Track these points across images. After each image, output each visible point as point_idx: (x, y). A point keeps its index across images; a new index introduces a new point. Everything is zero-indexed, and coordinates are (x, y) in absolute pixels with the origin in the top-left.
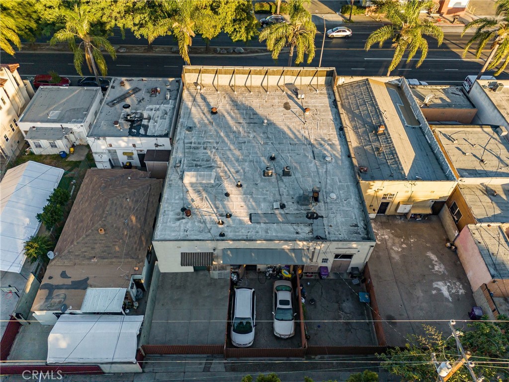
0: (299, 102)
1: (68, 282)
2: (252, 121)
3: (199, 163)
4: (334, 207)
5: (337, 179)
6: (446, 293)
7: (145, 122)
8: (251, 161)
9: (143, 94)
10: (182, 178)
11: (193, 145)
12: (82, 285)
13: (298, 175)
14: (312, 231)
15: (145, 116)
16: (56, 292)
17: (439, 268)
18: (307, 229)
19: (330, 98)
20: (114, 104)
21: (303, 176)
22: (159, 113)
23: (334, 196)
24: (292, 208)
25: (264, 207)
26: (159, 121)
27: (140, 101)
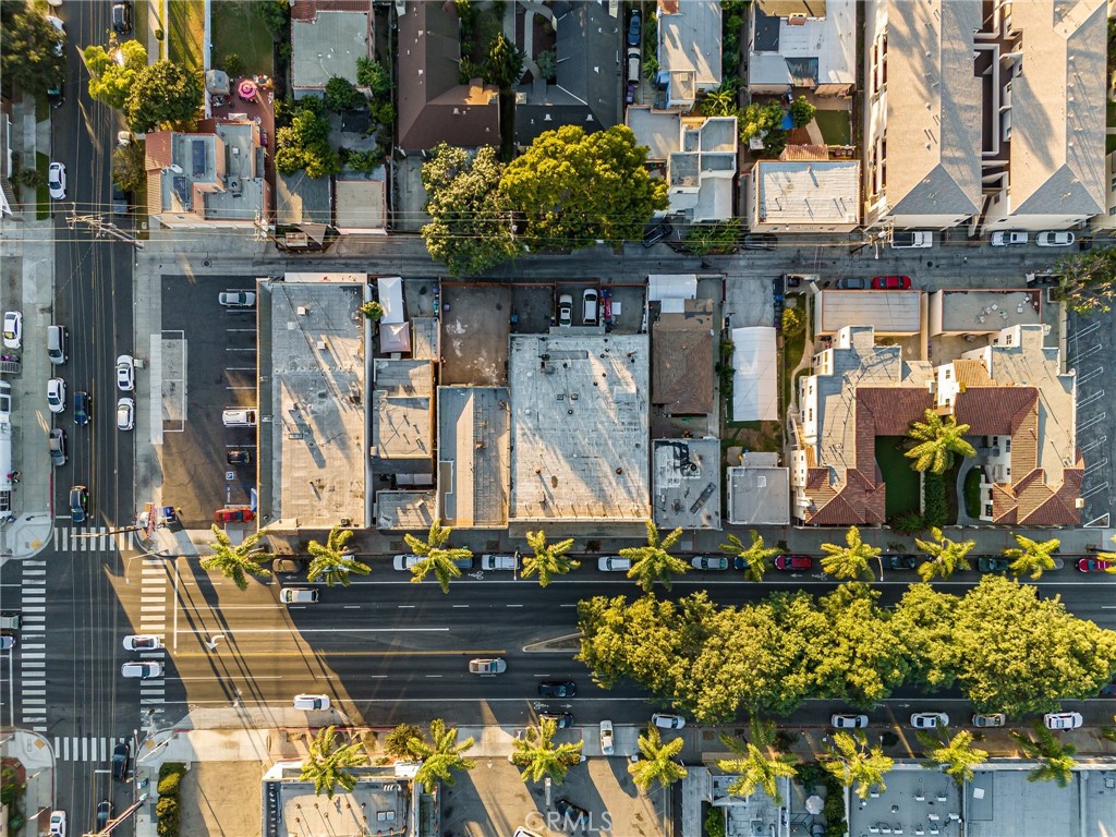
0: (543, 489)
1: (697, 317)
2: (586, 460)
3: (627, 407)
4: (530, 366)
5: (524, 393)
6: (459, 325)
7: (678, 463)
8: (587, 410)
9: (688, 504)
10: (638, 390)
11: (633, 427)
12: (688, 315)
13: (552, 395)
14: (548, 344)
15: (679, 470)
16: (701, 310)
17: (457, 344)
18: (550, 347)
19: (515, 494)
20: (710, 486)
21: (548, 394)
22: (668, 476)
23: (529, 374)
24: (559, 364)
25: (579, 364)
26: (665, 465)
27: (688, 492)
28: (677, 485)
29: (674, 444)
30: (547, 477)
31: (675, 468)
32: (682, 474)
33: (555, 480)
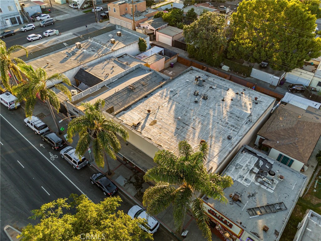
4: (191, 79)
5: (178, 85)
7: (256, 170)
8: (207, 106)
11: (233, 129)
12: (308, 112)
13: (192, 92)
15: (254, 176)
18: (209, 79)
22: (241, 172)
23: (188, 81)
24: (208, 85)
25: (220, 90)
27: (253, 195)
28: (246, 184)
29: (260, 158)
30: (151, 118)
31: (252, 172)
32: (256, 180)
33: (155, 122)
